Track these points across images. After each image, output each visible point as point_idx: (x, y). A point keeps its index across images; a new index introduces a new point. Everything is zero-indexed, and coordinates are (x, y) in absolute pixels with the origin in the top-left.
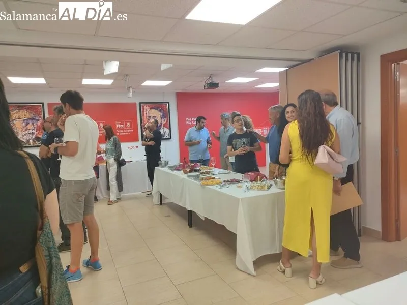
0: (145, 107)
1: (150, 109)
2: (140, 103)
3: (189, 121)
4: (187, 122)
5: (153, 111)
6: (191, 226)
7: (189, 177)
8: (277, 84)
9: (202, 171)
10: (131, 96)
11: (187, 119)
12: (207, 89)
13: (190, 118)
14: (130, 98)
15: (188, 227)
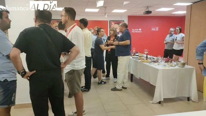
0: (112, 23)
1: (115, 24)
2: (110, 21)
3: (134, 31)
4: (132, 31)
5: (116, 25)
6: (132, 82)
7: (133, 58)
8: (185, 12)
9: (140, 56)
10: (106, 17)
11: (133, 29)
12: (145, 14)
13: (134, 29)
14: (105, 18)
15: (131, 82)
